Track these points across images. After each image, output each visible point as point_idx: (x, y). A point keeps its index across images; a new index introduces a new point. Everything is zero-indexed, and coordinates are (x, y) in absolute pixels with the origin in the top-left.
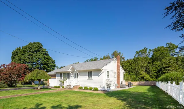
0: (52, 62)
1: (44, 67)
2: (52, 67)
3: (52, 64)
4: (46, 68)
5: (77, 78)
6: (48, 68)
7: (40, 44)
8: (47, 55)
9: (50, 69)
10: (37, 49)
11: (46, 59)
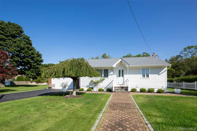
0: (39, 56)
1: (28, 60)
2: (38, 62)
3: (38, 58)
4: (31, 63)
5: (121, 77)
6: (32, 64)
7: (19, 27)
8: (31, 44)
9: (35, 64)
10: (16, 33)
11: (30, 50)
